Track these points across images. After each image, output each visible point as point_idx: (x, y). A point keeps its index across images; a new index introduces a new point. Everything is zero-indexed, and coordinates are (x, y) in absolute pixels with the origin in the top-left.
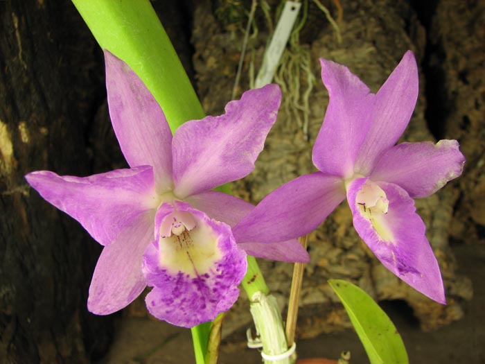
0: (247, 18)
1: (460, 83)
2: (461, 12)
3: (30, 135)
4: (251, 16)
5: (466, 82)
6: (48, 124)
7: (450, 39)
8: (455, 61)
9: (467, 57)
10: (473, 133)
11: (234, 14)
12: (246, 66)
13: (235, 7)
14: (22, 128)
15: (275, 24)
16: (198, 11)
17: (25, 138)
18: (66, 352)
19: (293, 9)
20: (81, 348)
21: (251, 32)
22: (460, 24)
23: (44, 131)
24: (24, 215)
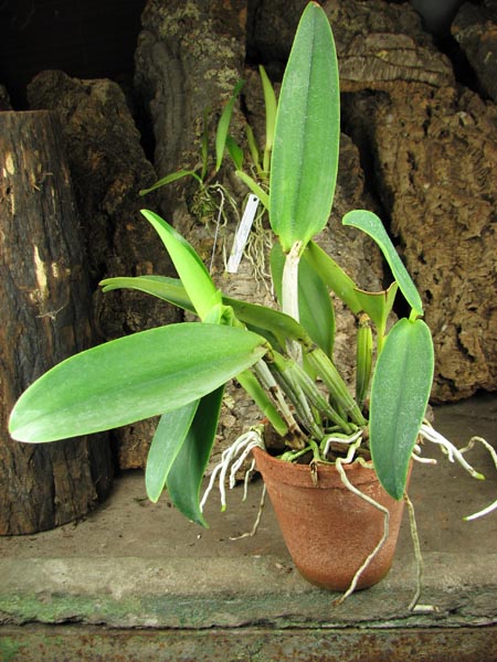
0: (218, 211)
1: (420, 264)
2: (415, 207)
3: (60, 272)
4: (221, 209)
5: (424, 262)
6: (71, 267)
7: (407, 230)
8: (414, 247)
9: (423, 242)
10: (435, 304)
11: (207, 208)
12: (220, 249)
13: (207, 203)
14: (54, 265)
15: (241, 215)
16: (176, 214)
17: (56, 274)
18: (77, 475)
19: (255, 200)
20: (88, 474)
21: (222, 222)
22: (415, 217)
23: (68, 271)
24: (50, 338)
